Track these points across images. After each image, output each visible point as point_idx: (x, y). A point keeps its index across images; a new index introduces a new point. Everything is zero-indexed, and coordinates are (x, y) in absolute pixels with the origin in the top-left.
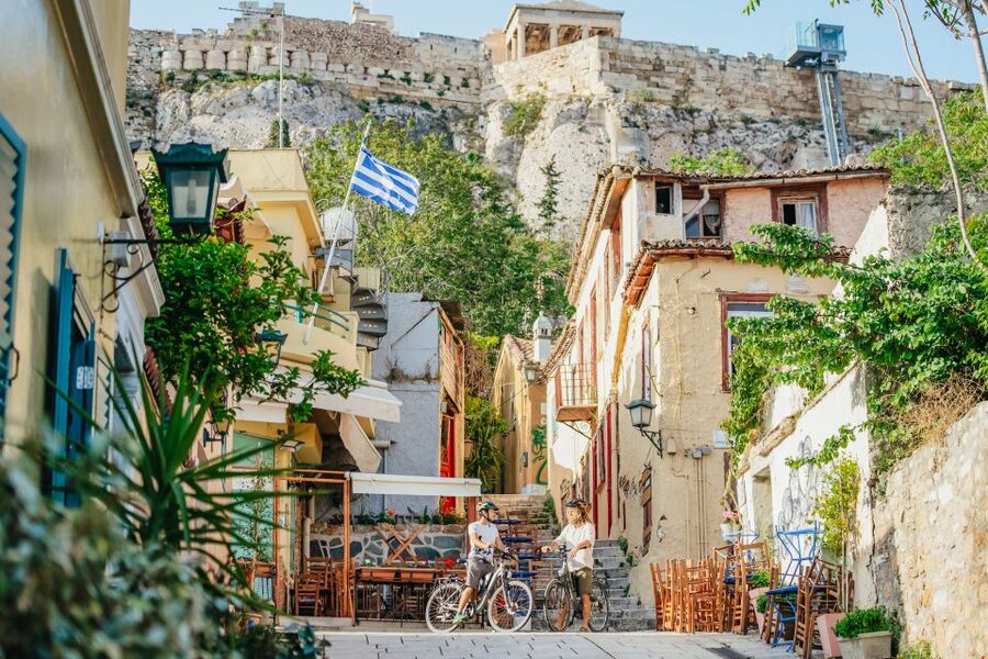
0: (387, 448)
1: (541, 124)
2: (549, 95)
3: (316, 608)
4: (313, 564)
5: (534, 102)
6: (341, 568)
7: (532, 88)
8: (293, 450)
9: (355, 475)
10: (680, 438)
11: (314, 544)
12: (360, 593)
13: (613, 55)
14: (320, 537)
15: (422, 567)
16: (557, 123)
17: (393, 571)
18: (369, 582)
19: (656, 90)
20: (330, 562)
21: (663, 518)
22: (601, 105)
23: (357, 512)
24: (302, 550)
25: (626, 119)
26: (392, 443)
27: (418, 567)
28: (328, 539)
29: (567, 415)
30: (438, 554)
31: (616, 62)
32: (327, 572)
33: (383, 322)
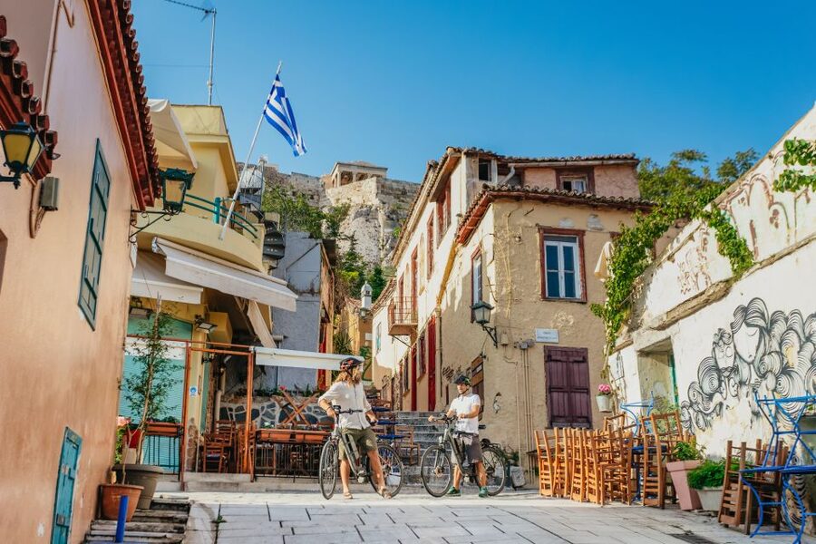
0: (281, 341)
1: (348, 217)
2: (352, 204)
3: (221, 461)
4: (222, 425)
5: (345, 207)
6: (243, 429)
7: (344, 201)
8: (207, 332)
9: (258, 349)
10: (510, 333)
11: (223, 410)
12: (259, 452)
13: (383, 186)
14: (227, 405)
15: (314, 429)
16: (356, 217)
17: (287, 433)
18: (267, 442)
19: (403, 204)
20: (234, 423)
21: (498, 394)
22: (376, 209)
23: (257, 387)
24: (214, 414)
25: (388, 217)
26: (285, 337)
27: (311, 429)
28: (234, 406)
29: (396, 331)
30: (316, 420)
31: (384, 189)
32: (232, 432)
33: (282, 247)
